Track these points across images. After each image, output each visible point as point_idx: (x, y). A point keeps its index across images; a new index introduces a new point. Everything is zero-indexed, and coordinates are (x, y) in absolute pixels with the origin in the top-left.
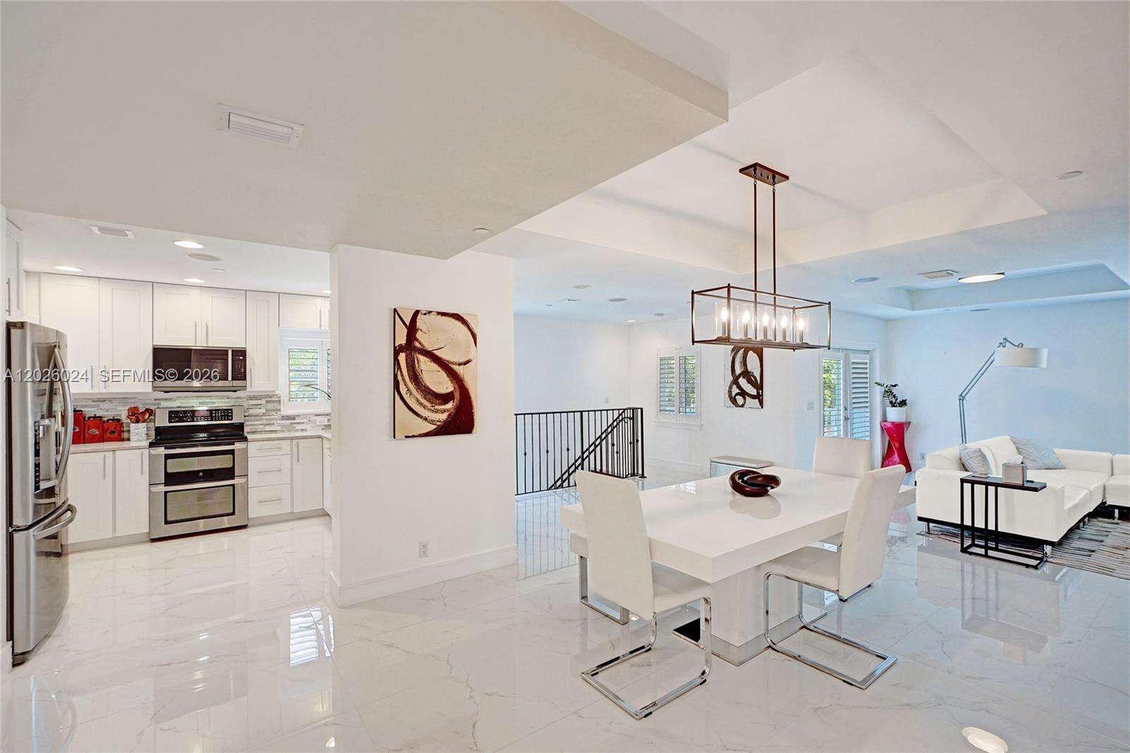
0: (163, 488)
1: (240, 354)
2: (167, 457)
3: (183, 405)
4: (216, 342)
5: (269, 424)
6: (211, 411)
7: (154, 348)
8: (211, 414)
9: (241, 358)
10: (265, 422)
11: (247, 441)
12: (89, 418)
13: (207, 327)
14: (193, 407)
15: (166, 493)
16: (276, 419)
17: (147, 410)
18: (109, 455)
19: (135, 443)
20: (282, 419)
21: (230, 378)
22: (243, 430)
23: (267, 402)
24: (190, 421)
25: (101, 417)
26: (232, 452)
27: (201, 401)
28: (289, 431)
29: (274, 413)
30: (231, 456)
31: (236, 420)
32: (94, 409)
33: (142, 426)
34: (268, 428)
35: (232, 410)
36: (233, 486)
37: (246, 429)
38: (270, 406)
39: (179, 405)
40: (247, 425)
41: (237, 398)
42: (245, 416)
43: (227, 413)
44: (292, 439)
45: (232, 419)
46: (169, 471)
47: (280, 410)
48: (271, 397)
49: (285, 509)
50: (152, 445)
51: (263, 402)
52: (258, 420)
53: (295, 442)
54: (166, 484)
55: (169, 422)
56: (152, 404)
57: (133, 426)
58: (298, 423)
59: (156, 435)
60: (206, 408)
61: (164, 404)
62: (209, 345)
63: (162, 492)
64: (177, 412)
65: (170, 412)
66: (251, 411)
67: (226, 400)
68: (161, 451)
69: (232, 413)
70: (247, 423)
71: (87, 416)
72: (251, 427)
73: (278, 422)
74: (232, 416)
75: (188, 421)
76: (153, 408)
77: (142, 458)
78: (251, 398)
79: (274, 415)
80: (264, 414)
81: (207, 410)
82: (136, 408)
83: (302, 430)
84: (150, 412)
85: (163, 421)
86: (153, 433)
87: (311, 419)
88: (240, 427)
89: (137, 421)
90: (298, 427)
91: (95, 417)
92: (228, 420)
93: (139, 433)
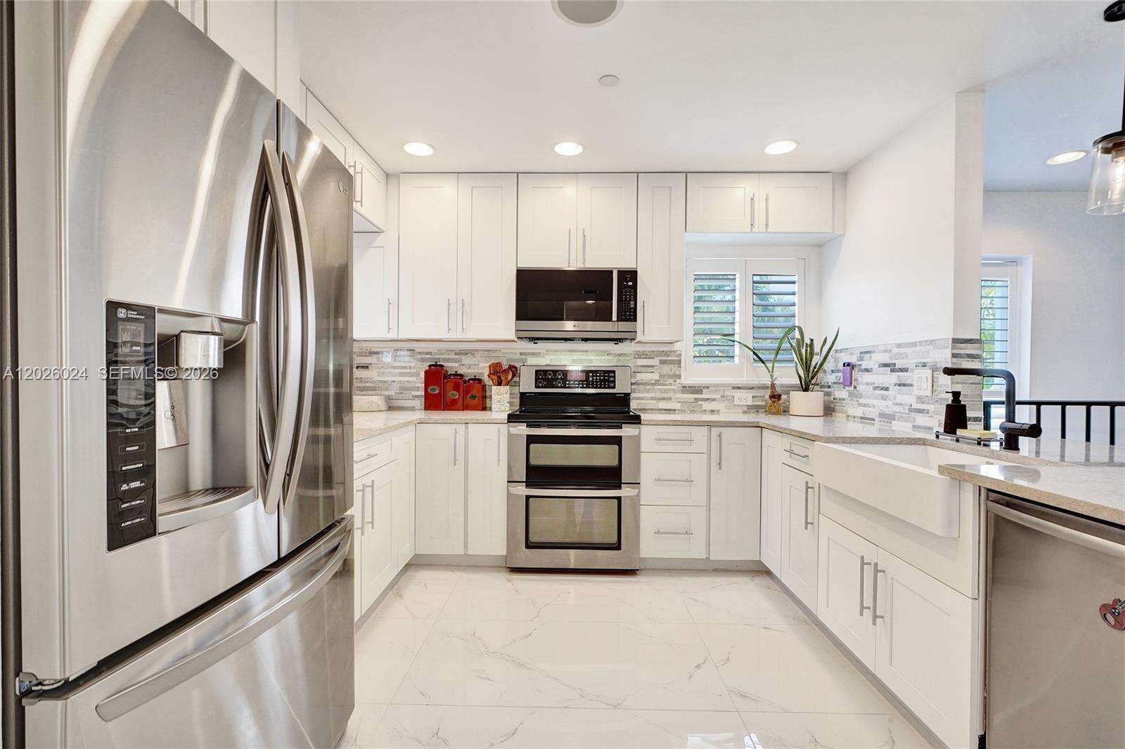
0: (522, 490)
1: (629, 277)
2: (531, 439)
3: (553, 363)
4: (595, 261)
5: (664, 399)
6: (587, 372)
7: (518, 270)
8: (587, 377)
9: (630, 284)
10: (658, 395)
11: (640, 423)
12: (451, 375)
13: (584, 236)
14: (565, 366)
15: (528, 497)
16: (674, 391)
17: (511, 367)
18: (461, 428)
19: (497, 413)
20: (683, 392)
21: (614, 317)
22: (628, 406)
23: (662, 362)
24: (561, 387)
25: (461, 375)
26: (617, 441)
27: (574, 358)
28: (693, 411)
29: (671, 381)
30: (616, 447)
31: (620, 388)
32: (457, 365)
33: (505, 389)
34: (663, 405)
35: (614, 372)
36: (619, 499)
37: (634, 405)
38: (666, 369)
39: (548, 363)
40: (634, 398)
41: (620, 355)
42: (632, 384)
43: (607, 377)
44: (710, 425)
45: (614, 387)
46: (533, 462)
47: (679, 376)
48: (668, 355)
49: (695, 551)
50: (512, 418)
51: (656, 362)
52: (648, 392)
53: (715, 431)
54: (529, 484)
55: (536, 387)
56: (517, 360)
57: (495, 388)
58: (707, 399)
59: (521, 404)
60: (580, 368)
61: (532, 361)
62: (587, 266)
63: (522, 495)
64: (545, 372)
65: (537, 372)
66: (640, 377)
67: (607, 357)
68: (522, 430)
69: (614, 377)
70: (633, 395)
71: (449, 373)
72: (638, 401)
73: (678, 396)
74: (614, 382)
75: (558, 387)
76: (517, 365)
77: (499, 437)
78: (639, 355)
79: (671, 384)
80: (657, 383)
81: (582, 371)
82: (499, 365)
83: (712, 411)
84: (514, 370)
85: (527, 384)
86: (517, 401)
87: (726, 394)
88: (625, 399)
89: (500, 384)
90: (706, 406)
91: (456, 375)
92: (609, 387)
93: (502, 400)
